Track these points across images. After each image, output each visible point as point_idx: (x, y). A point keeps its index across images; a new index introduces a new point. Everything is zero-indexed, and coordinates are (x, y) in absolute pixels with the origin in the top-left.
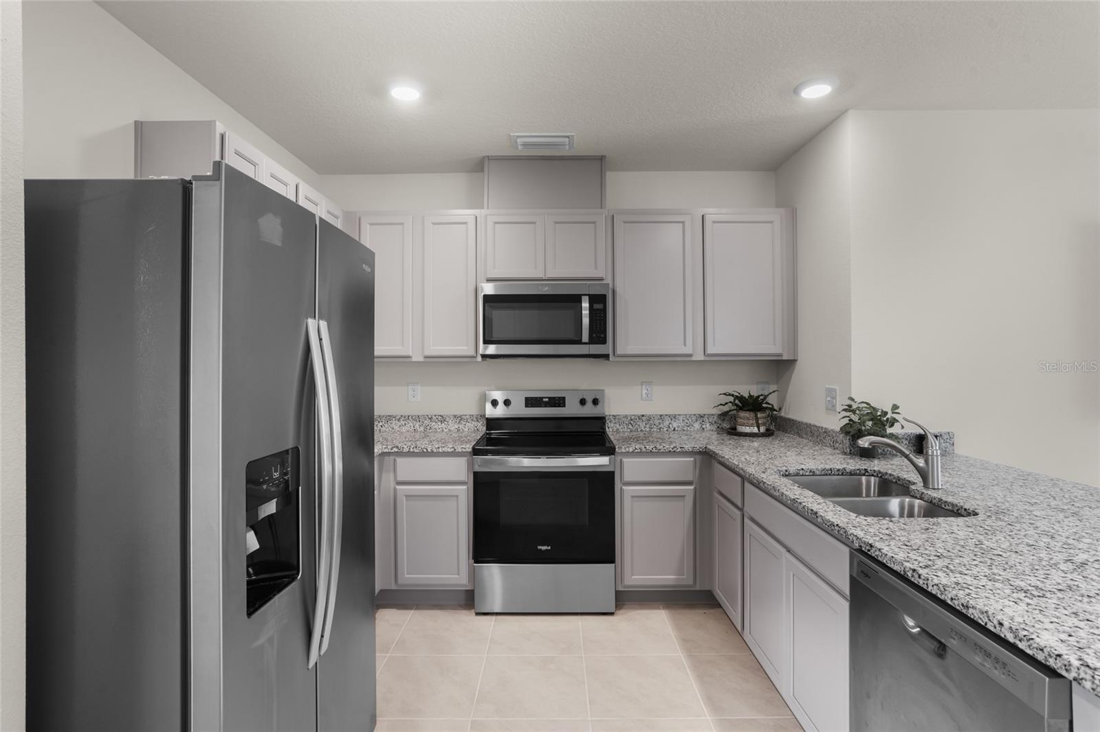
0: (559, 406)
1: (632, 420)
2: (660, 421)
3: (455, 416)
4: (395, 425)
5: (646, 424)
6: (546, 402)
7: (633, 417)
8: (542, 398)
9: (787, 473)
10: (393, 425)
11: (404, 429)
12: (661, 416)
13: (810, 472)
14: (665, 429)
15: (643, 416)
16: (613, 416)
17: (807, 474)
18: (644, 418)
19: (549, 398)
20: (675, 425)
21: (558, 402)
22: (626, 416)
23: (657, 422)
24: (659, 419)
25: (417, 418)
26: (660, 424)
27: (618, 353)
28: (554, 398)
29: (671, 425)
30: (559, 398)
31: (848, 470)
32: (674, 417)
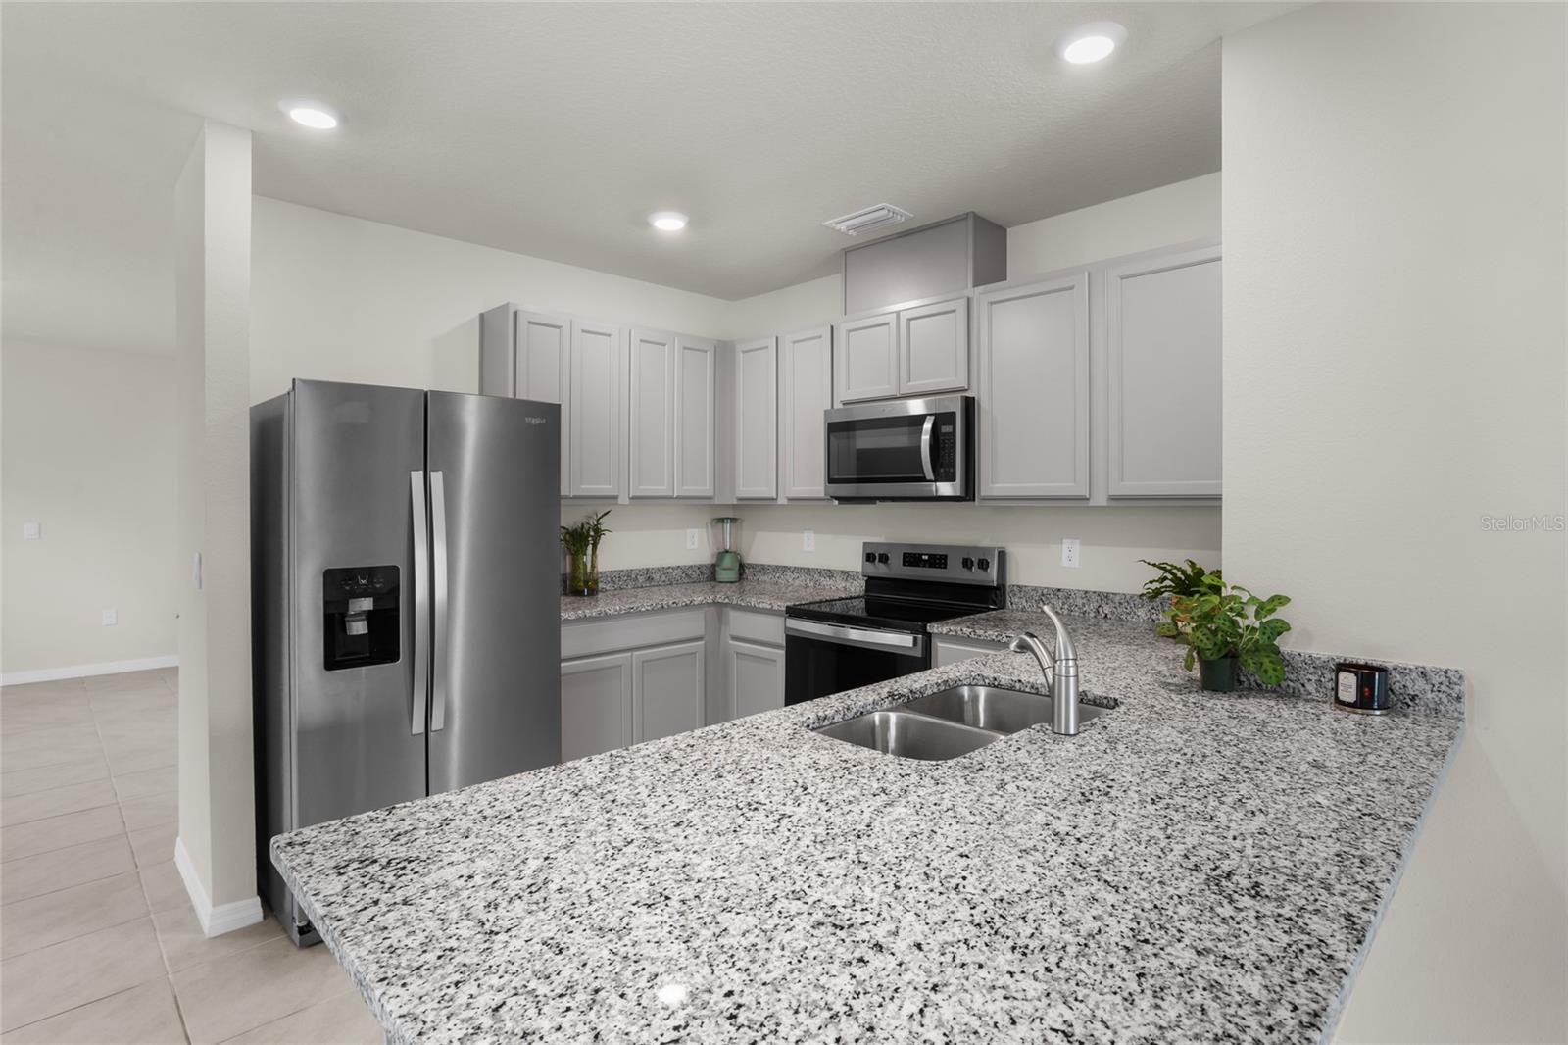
0: (940, 567)
1: (1043, 595)
2: (1085, 601)
3: (842, 572)
4: (790, 576)
5: (1064, 604)
6: (925, 560)
7: (1045, 592)
8: (921, 555)
9: (996, 684)
10: (788, 578)
11: (797, 583)
12: (1086, 592)
13: (1032, 687)
14: (1092, 614)
15: (1059, 590)
16: (1018, 586)
17: (1027, 690)
18: (1061, 594)
19: (930, 555)
20: (1107, 609)
21: (938, 560)
22: (1035, 589)
23: (1079, 602)
24: (1083, 598)
25: (808, 571)
26: (1084, 604)
27: (982, 494)
28: (935, 555)
29: (1100, 610)
30: (941, 555)
31: (1090, 697)
32: (1107, 597)
